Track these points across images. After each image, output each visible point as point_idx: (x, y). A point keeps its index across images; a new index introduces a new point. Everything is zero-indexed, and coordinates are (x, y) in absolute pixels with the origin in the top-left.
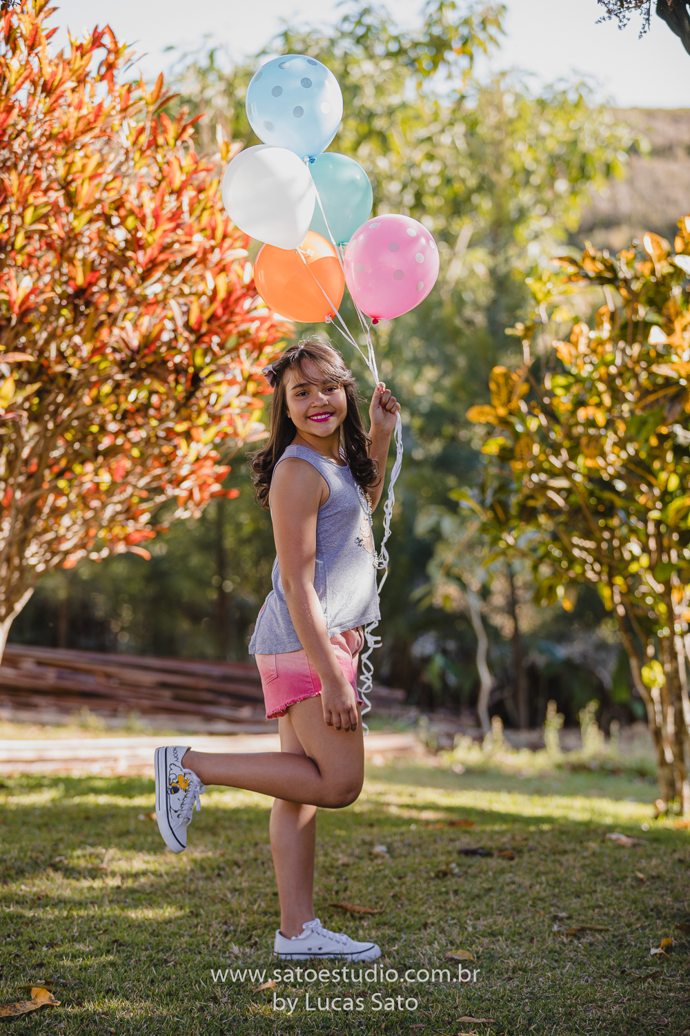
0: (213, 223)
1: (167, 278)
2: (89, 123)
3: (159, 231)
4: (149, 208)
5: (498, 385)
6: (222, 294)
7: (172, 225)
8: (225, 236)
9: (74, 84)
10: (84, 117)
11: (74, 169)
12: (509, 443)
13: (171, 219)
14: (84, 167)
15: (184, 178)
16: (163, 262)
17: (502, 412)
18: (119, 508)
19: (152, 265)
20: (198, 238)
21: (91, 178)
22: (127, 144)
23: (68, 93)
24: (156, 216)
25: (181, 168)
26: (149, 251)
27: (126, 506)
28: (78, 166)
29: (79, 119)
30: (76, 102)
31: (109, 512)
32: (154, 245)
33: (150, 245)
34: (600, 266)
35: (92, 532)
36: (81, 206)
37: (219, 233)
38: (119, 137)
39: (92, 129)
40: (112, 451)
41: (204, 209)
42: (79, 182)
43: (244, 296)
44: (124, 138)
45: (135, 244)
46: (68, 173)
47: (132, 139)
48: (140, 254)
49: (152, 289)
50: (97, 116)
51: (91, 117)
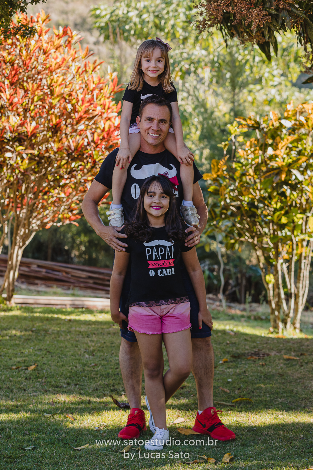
0: (105, 103)
1: (87, 123)
2: (60, 65)
3: (84, 106)
4: (81, 97)
5: (214, 165)
6: (106, 129)
7: (88, 104)
8: (109, 108)
9: (54, 50)
10: (58, 63)
11: (53, 81)
12: (218, 188)
13: (88, 102)
14: (57, 80)
15: (94, 86)
16: (85, 118)
17: (215, 176)
18: (66, 207)
19: (81, 118)
20: (99, 108)
21: (60, 85)
22: (74, 72)
23: (53, 53)
24: (83, 101)
25: (93, 82)
26: (80, 114)
27: (68, 207)
28: (55, 80)
29: (56, 63)
30: (55, 57)
31: (62, 208)
32: (82, 112)
33: (80, 111)
34: (253, 122)
35: (57, 215)
36: (55, 95)
37: (107, 107)
38: (71, 69)
39: (60, 67)
40: (65, 185)
41: (102, 97)
42: (55, 86)
43: (115, 130)
44: (73, 70)
45: (74, 110)
46: (51, 83)
47: (76, 71)
48: (76, 114)
49: (81, 127)
50: (63, 62)
51: (61, 63)
